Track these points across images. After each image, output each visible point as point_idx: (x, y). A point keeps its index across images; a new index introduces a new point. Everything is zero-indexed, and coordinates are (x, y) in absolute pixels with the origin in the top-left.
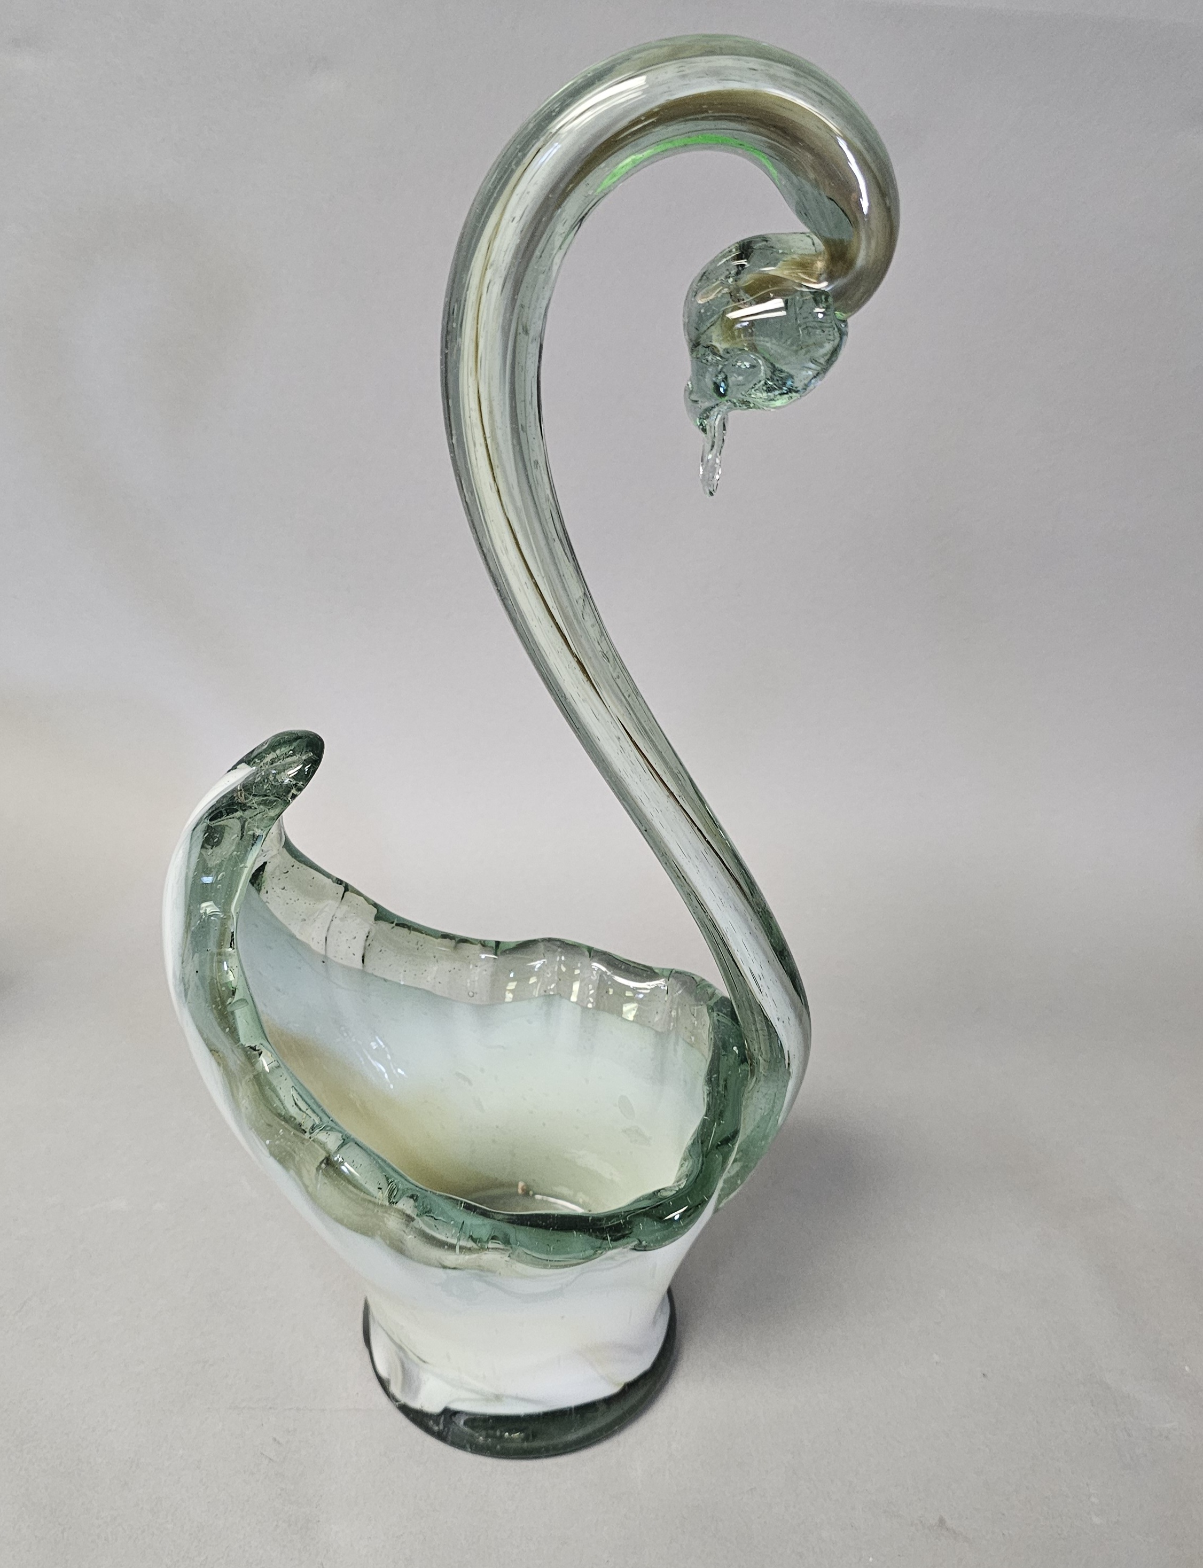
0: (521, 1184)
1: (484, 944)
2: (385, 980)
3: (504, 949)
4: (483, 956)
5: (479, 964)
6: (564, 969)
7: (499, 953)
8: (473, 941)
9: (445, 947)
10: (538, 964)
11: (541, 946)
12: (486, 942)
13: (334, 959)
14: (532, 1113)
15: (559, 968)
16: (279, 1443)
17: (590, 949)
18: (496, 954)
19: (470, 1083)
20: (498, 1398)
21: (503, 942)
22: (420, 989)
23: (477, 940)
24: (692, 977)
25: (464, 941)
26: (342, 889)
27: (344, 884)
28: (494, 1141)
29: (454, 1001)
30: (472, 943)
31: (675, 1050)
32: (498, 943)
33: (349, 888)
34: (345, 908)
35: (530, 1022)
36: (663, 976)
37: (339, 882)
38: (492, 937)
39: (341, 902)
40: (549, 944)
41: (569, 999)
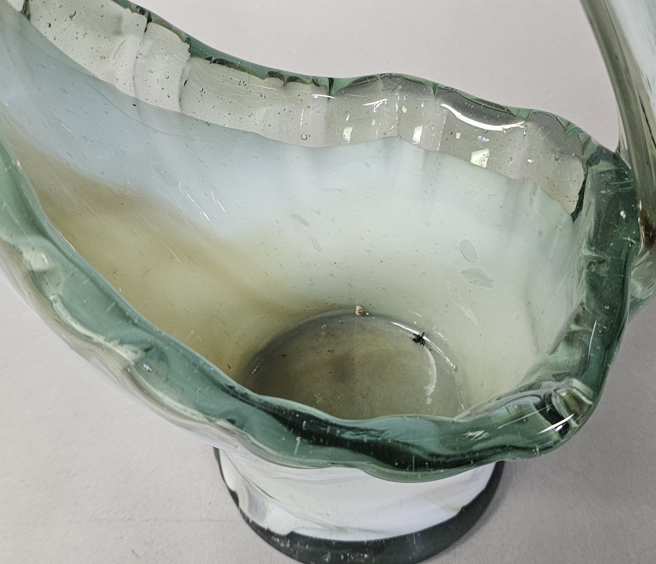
0: (358, 308)
1: (315, 82)
2: (208, 124)
3: (340, 86)
4: (316, 96)
5: (312, 106)
6: (404, 110)
7: (333, 92)
8: (304, 79)
9: (273, 86)
10: (377, 103)
11: (380, 85)
12: (319, 80)
13: (146, 101)
14: (369, 251)
15: (400, 108)
16: (137, 555)
17: (435, 86)
18: (330, 94)
19: (307, 224)
20: (341, 529)
21: (337, 79)
22: (248, 133)
23: (308, 77)
24: (556, 120)
25: (294, 79)
26: (144, 19)
27: (147, 14)
28: (331, 275)
29: (288, 144)
30: (303, 82)
31: (531, 200)
32: (331, 81)
33: (152, 17)
34: (149, 43)
35: (367, 165)
36: (521, 119)
37: (142, 11)
38: (324, 73)
39: (144, 34)
40: (389, 81)
41: (411, 141)
